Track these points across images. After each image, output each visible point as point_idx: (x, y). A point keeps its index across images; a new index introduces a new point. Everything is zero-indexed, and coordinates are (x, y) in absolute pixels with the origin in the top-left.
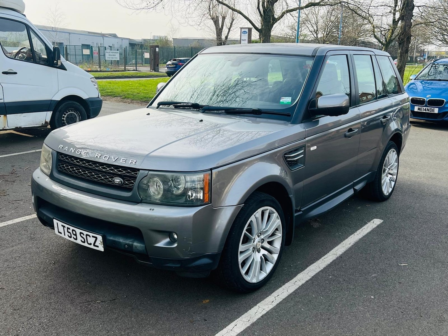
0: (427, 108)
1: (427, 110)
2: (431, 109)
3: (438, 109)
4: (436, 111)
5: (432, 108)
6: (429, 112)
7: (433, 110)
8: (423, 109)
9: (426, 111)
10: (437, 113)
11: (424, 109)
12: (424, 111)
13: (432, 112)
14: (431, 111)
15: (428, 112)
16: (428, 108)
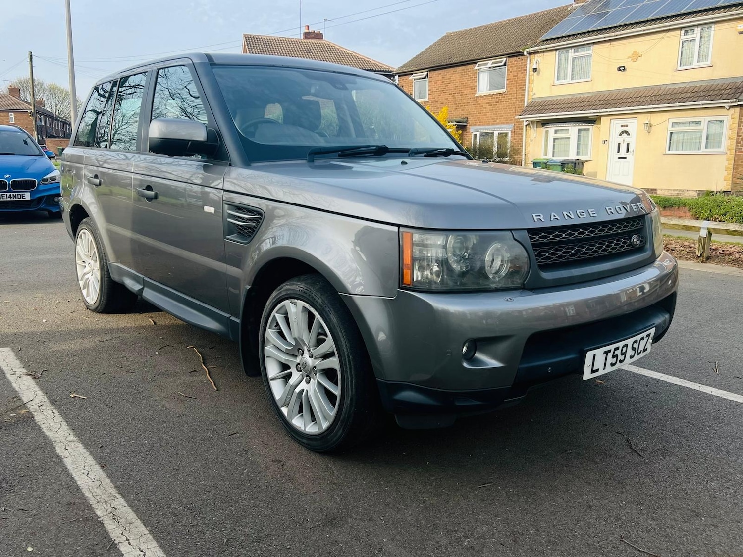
0: (12, 194)
1: (12, 196)
2: (19, 195)
3: (29, 193)
4: (27, 196)
5: (21, 193)
6: (17, 199)
7: (23, 196)
8: (5, 196)
9: (11, 198)
10: (30, 199)
11: (8, 196)
12: (9, 199)
13: (21, 199)
14: (19, 197)
15: (15, 199)
16: (14, 193)
